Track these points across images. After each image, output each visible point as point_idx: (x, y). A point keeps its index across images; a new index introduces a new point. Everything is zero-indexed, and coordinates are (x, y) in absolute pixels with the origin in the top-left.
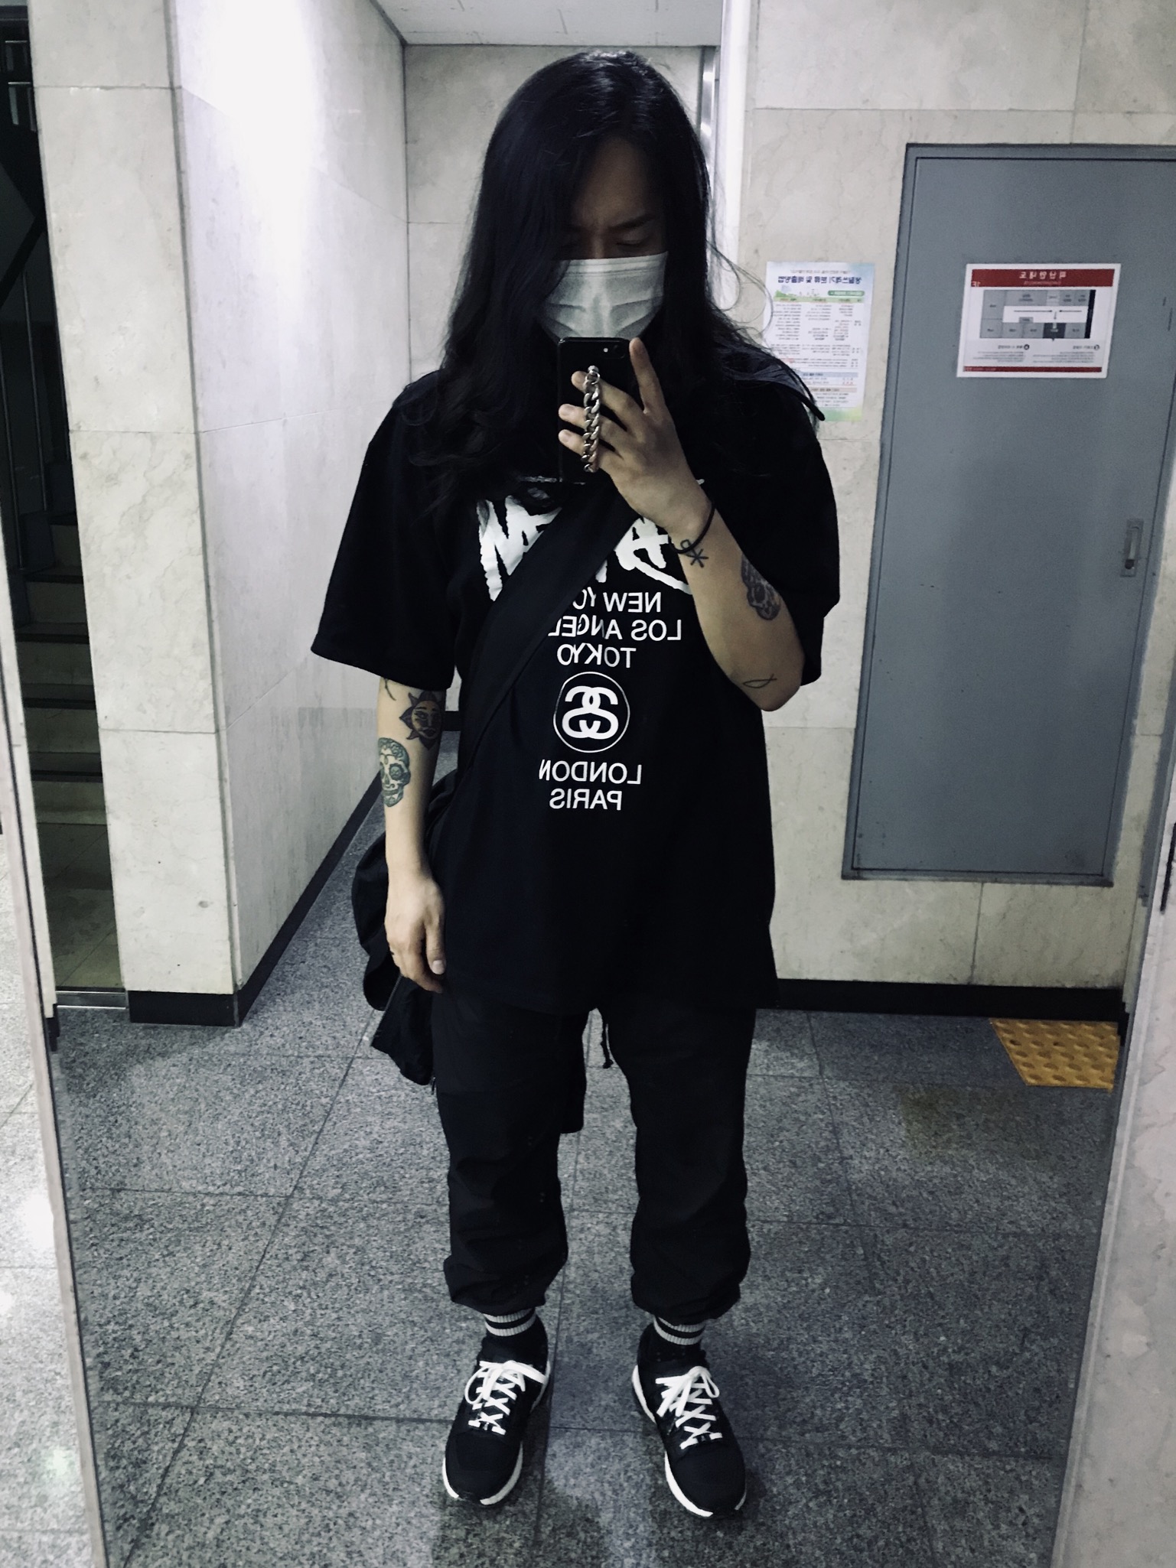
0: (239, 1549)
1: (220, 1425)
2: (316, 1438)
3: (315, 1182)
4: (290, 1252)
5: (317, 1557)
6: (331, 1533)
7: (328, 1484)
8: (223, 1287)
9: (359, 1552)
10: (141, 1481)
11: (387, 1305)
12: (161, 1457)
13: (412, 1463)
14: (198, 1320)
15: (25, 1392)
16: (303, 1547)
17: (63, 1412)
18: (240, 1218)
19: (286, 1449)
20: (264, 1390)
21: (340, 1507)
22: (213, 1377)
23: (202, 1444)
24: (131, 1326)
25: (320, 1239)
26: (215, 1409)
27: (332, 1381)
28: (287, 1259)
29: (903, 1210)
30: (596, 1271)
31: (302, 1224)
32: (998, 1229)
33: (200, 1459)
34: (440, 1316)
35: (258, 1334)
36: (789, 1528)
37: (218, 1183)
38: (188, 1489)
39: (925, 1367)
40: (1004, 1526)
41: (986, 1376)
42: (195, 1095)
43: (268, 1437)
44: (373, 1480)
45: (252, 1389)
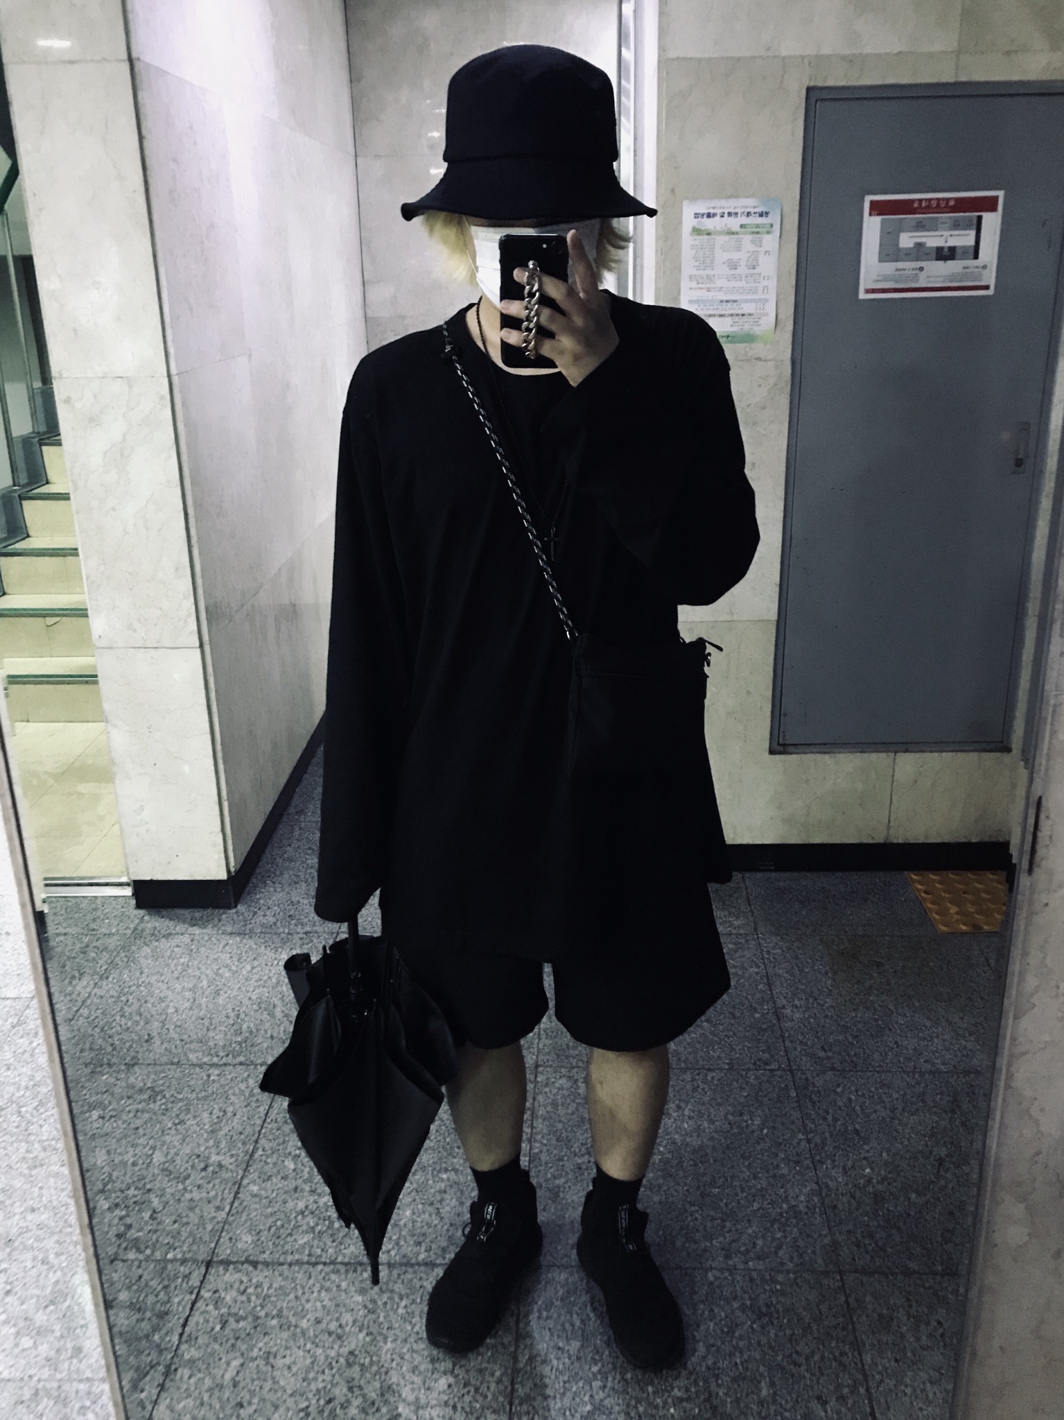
0: (253, 1388)
1: (231, 1276)
2: (318, 1285)
5: (322, 1393)
6: (334, 1371)
7: (329, 1326)
8: (229, 1150)
10: (164, 1331)
12: (181, 1308)
13: (403, 1303)
14: (209, 1182)
15: (58, 1255)
16: (309, 1384)
18: (243, 1086)
19: (292, 1296)
20: (270, 1243)
21: (340, 1347)
22: (223, 1234)
23: (217, 1295)
24: (149, 1190)
26: (226, 1263)
27: (330, 1232)
29: (830, 1054)
30: (560, 1121)
32: (915, 1068)
33: (216, 1308)
35: (263, 1193)
36: (736, 1347)
37: (221, 1054)
38: (206, 1336)
39: (853, 1197)
40: (924, 1338)
41: (907, 1203)
42: (198, 973)
43: (275, 1285)
44: (369, 1321)
45: (259, 1243)
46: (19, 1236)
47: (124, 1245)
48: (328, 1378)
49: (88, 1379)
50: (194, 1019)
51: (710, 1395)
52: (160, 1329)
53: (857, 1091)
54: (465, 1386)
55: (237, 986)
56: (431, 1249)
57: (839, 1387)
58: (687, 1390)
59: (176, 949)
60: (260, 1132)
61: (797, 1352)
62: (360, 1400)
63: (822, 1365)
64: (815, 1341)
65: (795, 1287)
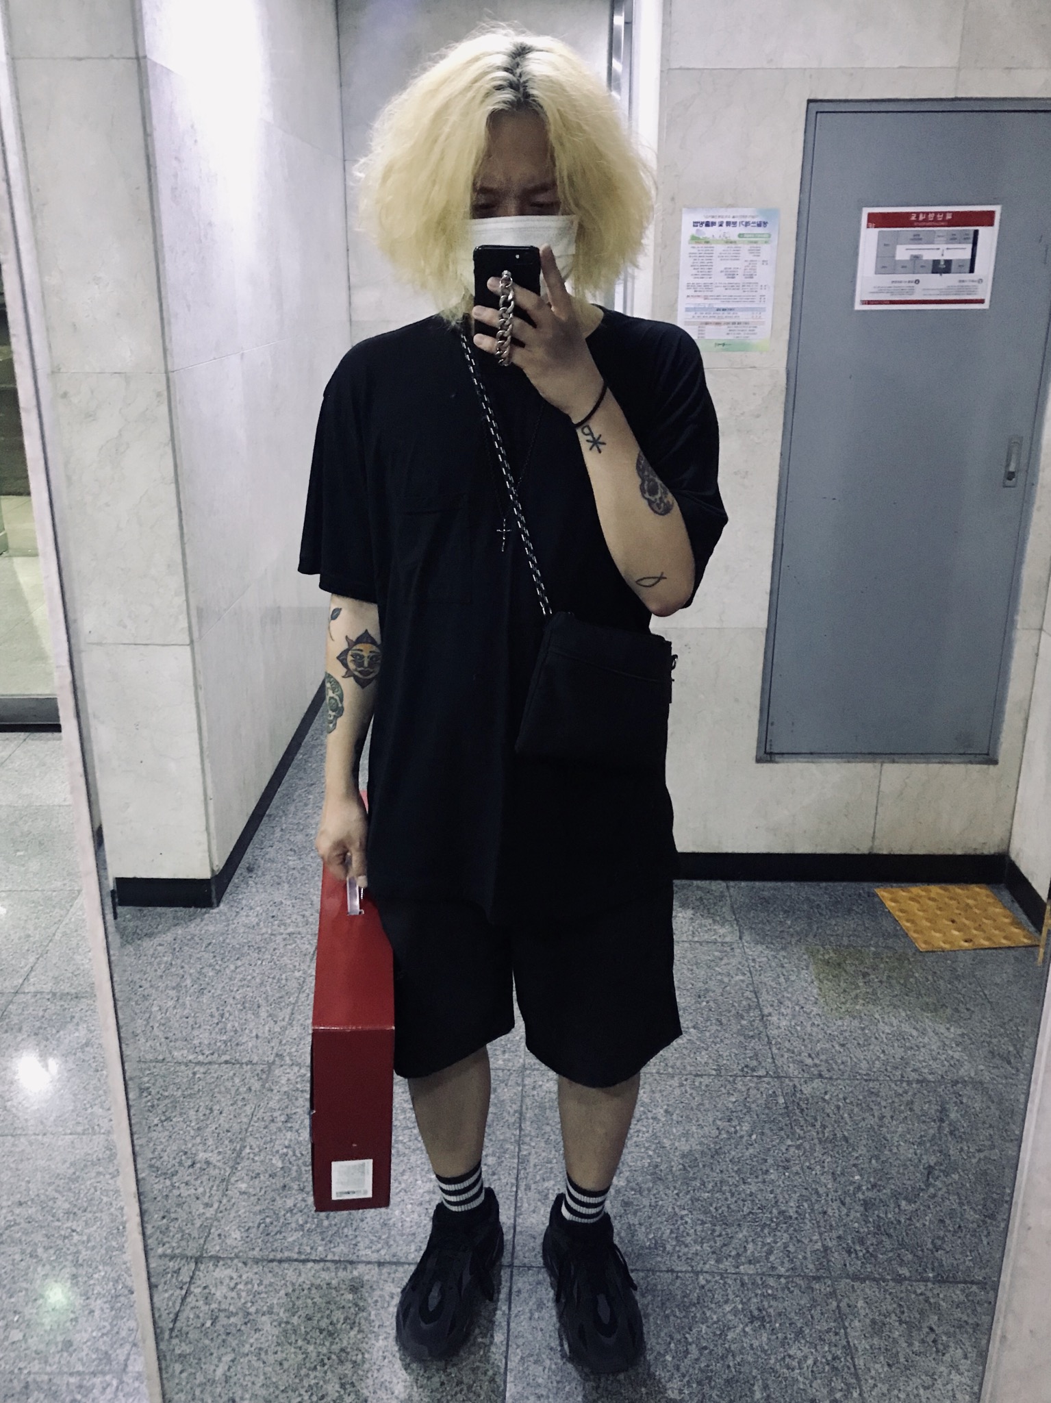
0: (245, 1383)
1: (221, 1273)
3: (293, 1050)
4: (275, 1114)
5: (315, 1389)
6: (326, 1367)
7: (321, 1323)
8: (217, 1148)
9: (352, 1383)
12: (171, 1303)
14: (196, 1179)
15: (46, 1249)
16: (301, 1380)
17: (81, 1265)
18: (229, 1084)
20: (260, 1241)
21: (332, 1343)
22: (212, 1231)
23: (207, 1291)
26: (217, 1259)
27: (319, 1230)
28: (273, 1121)
29: (816, 1061)
32: (902, 1077)
33: (206, 1304)
35: (251, 1190)
36: (728, 1350)
37: (207, 1052)
38: (197, 1331)
39: (843, 1203)
40: (917, 1344)
41: (897, 1210)
42: (181, 972)
43: (266, 1282)
45: (249, 1239)
46: (6, 1229)
48: (320, 1374)
49: (79, 1373)
50: (178, 1016)
53: (845, 1099)
54: (457, 1385)
55: (222, 985)
57: (832, 1391)
58: (681, 1391)
59: (159, 948)
61: (790, 1356)
62: (353, 1396)
63: (815, 1369)
64: (808, 1345)
65: (786, 1292)
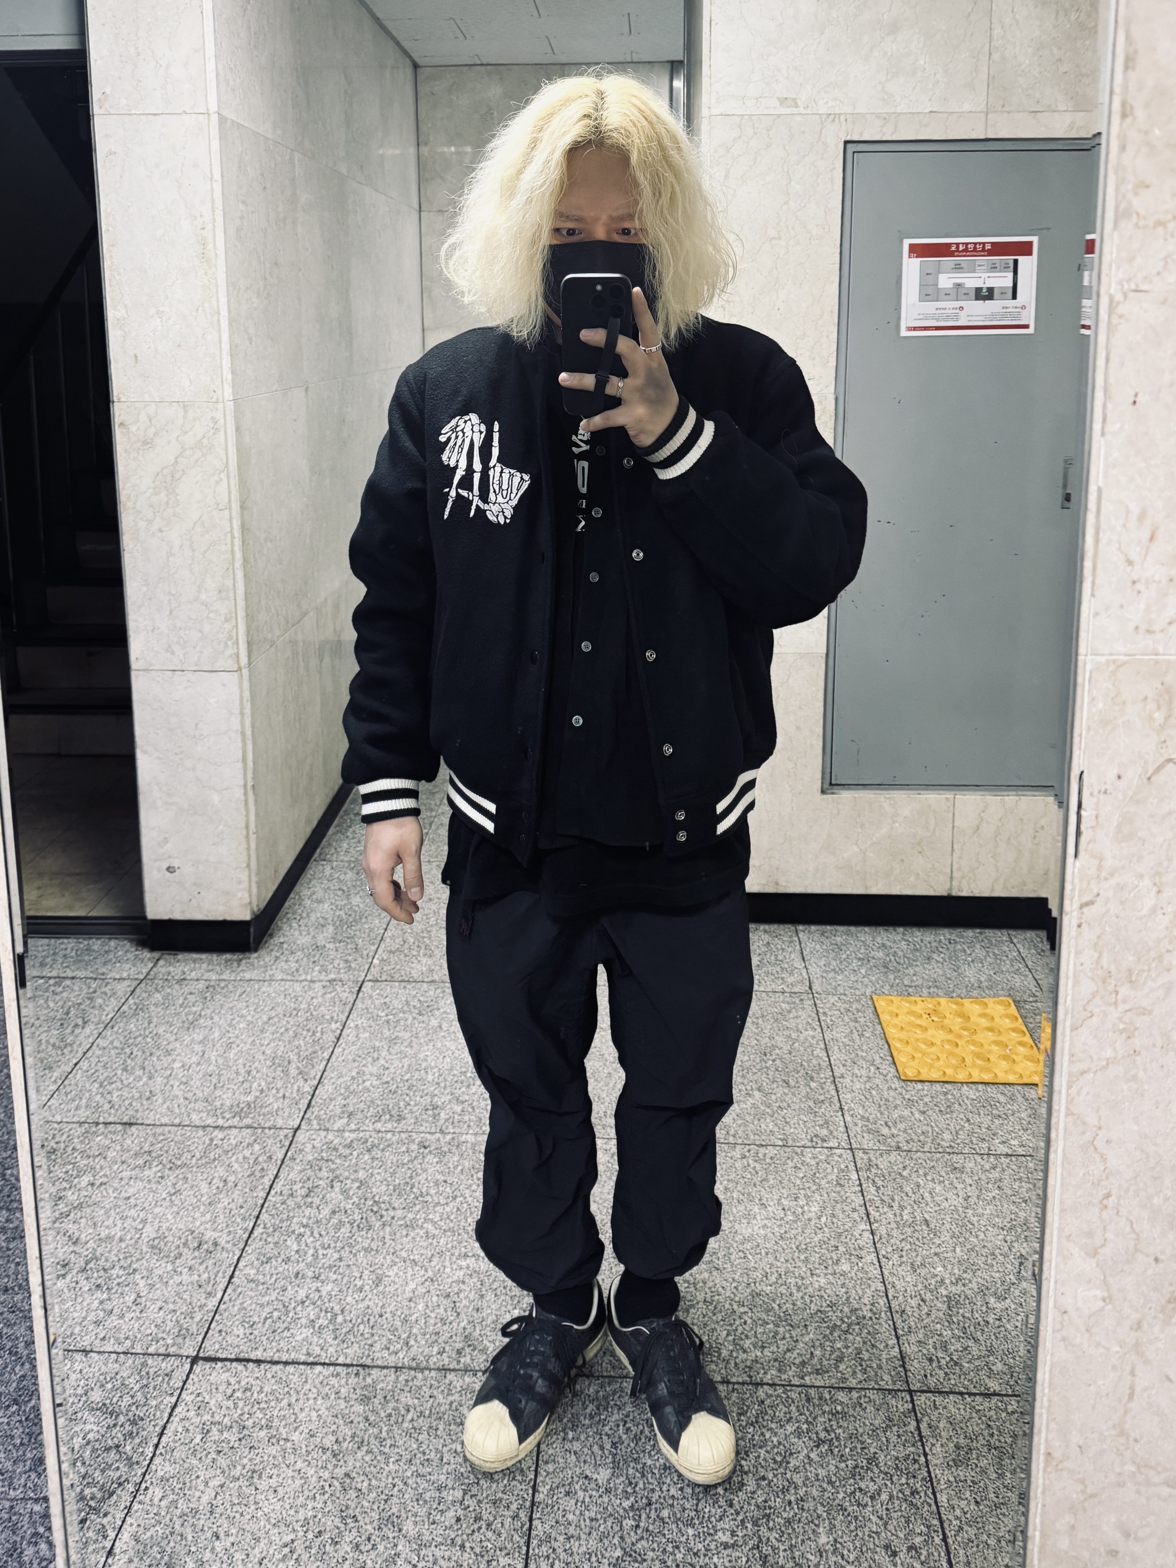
0: (232, 1515)
1: (218, 1376)
2: (315, 1391)
3: (322, 1112)
4: (295, 1187)
5: (311, 1522)
6: (326, 1496)
7: (325, 1441)
8: (227, 1227)
10: (137, 1441)
11: (389, 1243)
12: (158, 1413)
13: (409, 1417)
14: (201, 1263)
16: (297, 1512)
18: (247, 1153)
19: (285, 1403)
20: (264, 1338)
22: (213, 1326)
23: (200, 1398)
24: (135, 1270)
25: (324, 1173)
26: (213, 1360)
27: (331, 1327)
28: (292, 1195)
29: (895, 1131)
31: (310, 1158)
32: (989, 1149)
33: (198, 1415)
34: (441, 1254)
35: (260, 1277)
36: (790, 1482)
37: (228, 1116)
38: (184, 1449)
39: (922, 1300)
40: (1008, 1474)
41: (984, 1309)
42: (210, 1024)
43: (267, 1389)
44: (370, 1436)
45: (252, 1337)
47: (102, 1336)
48: (321, 1505)
50: (201, 1074)
51: (760, 1541)
52: (133, 1438)
54: (475, 1520)
55: (251, 1039)
56: (444, 1351)
57: (909, 1534)
58: (733, 1533)
59: (189, 997)
60: (262, 1206)
61: (861, 1490)
62: (354, 1533)
63: (890, 1506)
64: (882, 1476)
65: (858, 1409)
